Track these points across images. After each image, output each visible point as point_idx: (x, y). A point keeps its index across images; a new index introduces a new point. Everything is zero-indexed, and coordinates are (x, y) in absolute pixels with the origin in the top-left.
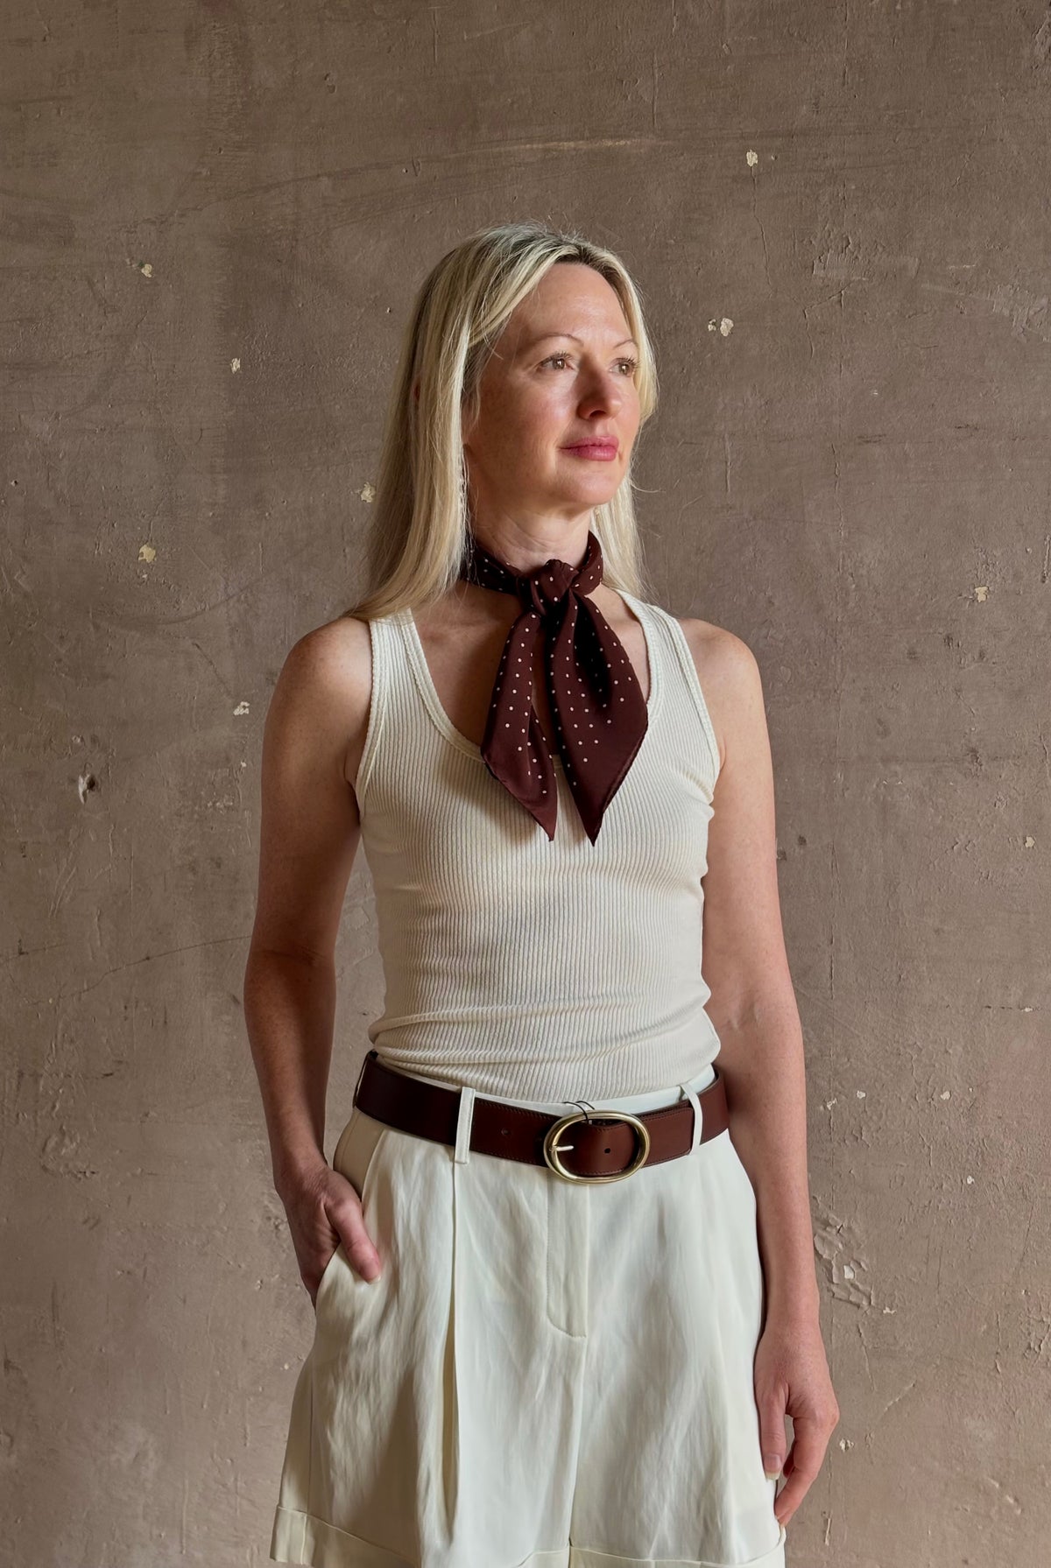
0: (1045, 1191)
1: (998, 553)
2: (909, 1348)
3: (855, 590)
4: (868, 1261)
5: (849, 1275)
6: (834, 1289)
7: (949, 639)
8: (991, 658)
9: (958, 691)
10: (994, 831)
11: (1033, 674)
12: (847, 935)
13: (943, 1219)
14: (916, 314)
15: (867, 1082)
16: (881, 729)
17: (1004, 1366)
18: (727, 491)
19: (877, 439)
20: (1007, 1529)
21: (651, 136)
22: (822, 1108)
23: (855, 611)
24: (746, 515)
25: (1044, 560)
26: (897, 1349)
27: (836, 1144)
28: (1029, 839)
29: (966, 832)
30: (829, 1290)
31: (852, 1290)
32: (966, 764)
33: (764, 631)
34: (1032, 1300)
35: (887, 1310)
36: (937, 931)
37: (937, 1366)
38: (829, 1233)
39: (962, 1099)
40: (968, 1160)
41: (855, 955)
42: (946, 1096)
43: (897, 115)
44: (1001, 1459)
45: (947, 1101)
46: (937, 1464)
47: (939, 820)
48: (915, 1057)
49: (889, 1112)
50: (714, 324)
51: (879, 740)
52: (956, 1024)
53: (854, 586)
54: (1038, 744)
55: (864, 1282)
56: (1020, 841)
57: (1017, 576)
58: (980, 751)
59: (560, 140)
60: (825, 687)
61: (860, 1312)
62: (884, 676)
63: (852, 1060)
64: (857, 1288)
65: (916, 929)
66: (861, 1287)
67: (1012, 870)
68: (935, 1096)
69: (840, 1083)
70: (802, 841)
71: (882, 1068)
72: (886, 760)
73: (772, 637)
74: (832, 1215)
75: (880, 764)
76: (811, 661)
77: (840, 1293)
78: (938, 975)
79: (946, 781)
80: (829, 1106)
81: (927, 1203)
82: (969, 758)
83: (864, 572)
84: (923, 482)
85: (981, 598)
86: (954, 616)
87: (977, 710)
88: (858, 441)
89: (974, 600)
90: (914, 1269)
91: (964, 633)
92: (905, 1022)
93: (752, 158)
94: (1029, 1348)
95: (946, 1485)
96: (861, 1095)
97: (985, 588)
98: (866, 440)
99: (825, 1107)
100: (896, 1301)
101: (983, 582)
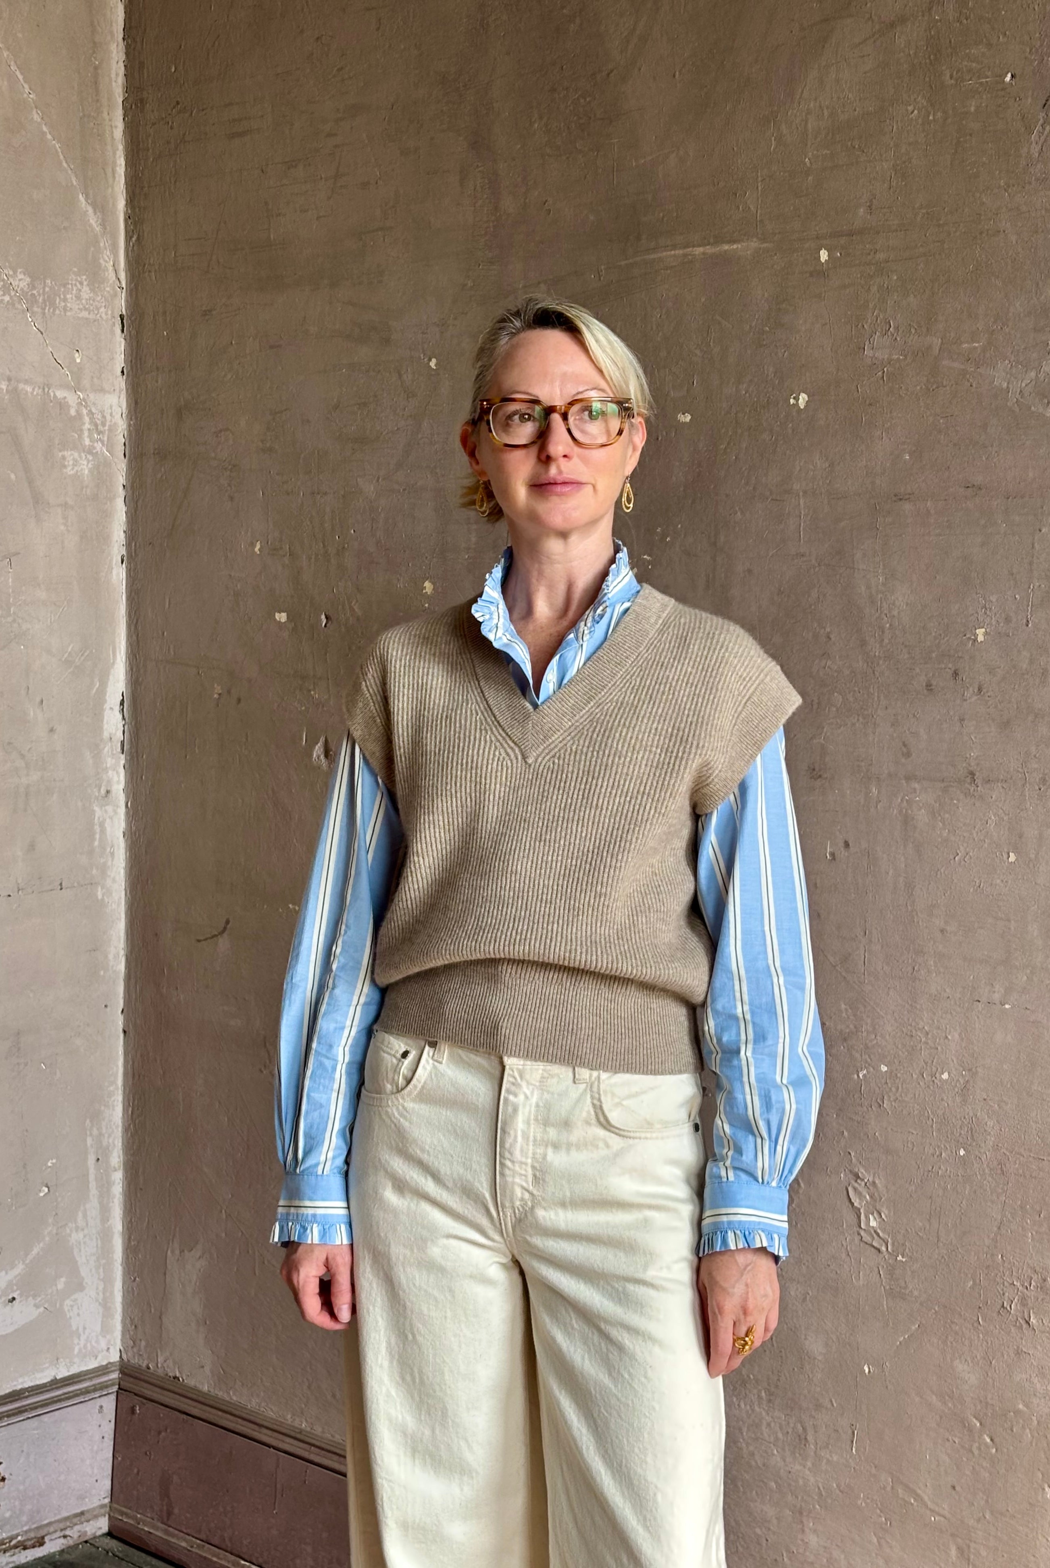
0: (1017, 1170)
1: (993, 598)
2: (916, 1293)
3: (889, 629)
4: (887, 1212)
5: (873, 1223)
6: (862, 1233)
7: (956, 674)
8: (987, 692)
9: (962, 720)
10: (986, 845)
11: (1018, 708)
12: (876, 929)
13: (942, 1183)
14: (937, 387)
15: (889, 1058)
16: (905, 750)
17: (984, 1320)
18: (800, 540)
19: (907, 496)
20: (984, 1464)
21: (755, 240)
22: (856, 1076)
23: (889, 647)
24: (813, 561)
25: (1028, 606)
26: (907, 1292)
27: (865, 1109)
28: (1011, 854)
29: (965, 845)
30: (859, 1234)
31: (875, 1235)
32: (967, 785)
33: (823, 663)
34: (1006, 1265)
35: (900, 1258)
36: (942, 931)
37: (936, 1312)
38: (860, 1185)
39: (958, 1080)
40: (960, 1134)
41: (882, 947)
42: (945, 1076)
43: (928, 213)
44: (981, 1402)
45: (946, 1081)
46: (934, 1397)
47: (945, 833)
48: (923, 1039)
49: (904, 1086)
50: (794, 398)
51: (903, 760)
52: (954, 1013)
53: (888, 625)
54: (1020, 770)
55: (884, 1231)
56: (1005, 856)
57: (1008, 620)
58: (977, 774)
59: (694, 246)
60: (866, 713)
61: (881, 1256)
62: (908, 705)
63: (878, 1037)
64: (878, 1235)
65: (926, 927)
66: (881, 1234)
67: (998, 881)
68: (937, 1075)
69: (869, 1056)
70: (847, 845)
71: (900, 1046)
72: (908, 778)
73: (829, 667)
74: (863, 1171)
75: (904, 782)
76: (856, 689)
77: (867, 1238)
78: (942, 970)
79: (952, 799)
80: (861, 1076)
81: (930, 1168)
82: (968, 780)
83: (895, 613)
84: (940, 535)
85: (980, 638)
86: (960, 654)
87: (975, 738)
88: (894, 498)
89: (975, 640)
90: (921, 1224)
91: (967, 669)
92: (916, 1007)
93: (824, 255)
94: (1003, 1306)
95: (941, 1417)
96: (884, 1068)
97: (983, 630)
98: (900, 498)
99: (858, 1076)
100: (907, 1250)
101: (982, 625)
